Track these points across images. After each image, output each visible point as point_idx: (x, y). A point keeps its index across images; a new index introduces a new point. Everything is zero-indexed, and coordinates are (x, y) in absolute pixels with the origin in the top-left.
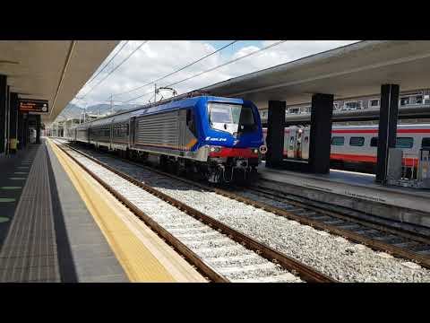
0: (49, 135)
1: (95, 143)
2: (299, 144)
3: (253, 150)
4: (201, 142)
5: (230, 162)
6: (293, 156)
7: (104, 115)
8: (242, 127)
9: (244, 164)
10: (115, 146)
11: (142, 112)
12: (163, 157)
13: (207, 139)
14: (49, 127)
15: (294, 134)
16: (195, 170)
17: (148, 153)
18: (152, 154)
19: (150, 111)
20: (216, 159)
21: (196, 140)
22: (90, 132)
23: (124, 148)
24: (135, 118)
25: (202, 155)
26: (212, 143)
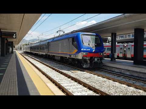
0: (17, 50)
1: (33, 52)
2: (125, 51)
3: (101, 54)
4: (79, 51)
5: (92, 59)
6: (122, 56)
7: (36, 42)
8: (96, 44)
9: (98, 60)
10: (41, 53)
11: (52, 40)
12: (62, 57)
13: (82, 50)
14: (16, 46)
15: (122, 47)
16: (76, 62)
17: (55, 56)
18: (57, 56)
19: (55, 39)
20: (86, 58)
21: (77, 50)
22: (31, 48)
23: (45, 54)
24: (49, 42)
25: (80, 56)
26: (84, 51)
